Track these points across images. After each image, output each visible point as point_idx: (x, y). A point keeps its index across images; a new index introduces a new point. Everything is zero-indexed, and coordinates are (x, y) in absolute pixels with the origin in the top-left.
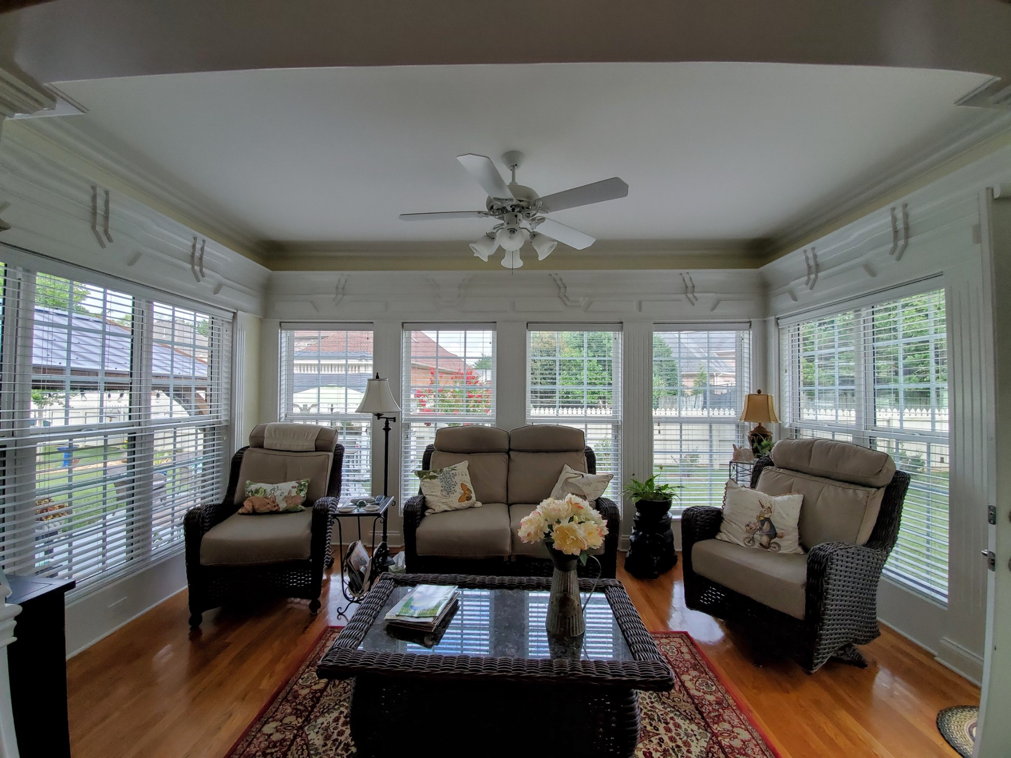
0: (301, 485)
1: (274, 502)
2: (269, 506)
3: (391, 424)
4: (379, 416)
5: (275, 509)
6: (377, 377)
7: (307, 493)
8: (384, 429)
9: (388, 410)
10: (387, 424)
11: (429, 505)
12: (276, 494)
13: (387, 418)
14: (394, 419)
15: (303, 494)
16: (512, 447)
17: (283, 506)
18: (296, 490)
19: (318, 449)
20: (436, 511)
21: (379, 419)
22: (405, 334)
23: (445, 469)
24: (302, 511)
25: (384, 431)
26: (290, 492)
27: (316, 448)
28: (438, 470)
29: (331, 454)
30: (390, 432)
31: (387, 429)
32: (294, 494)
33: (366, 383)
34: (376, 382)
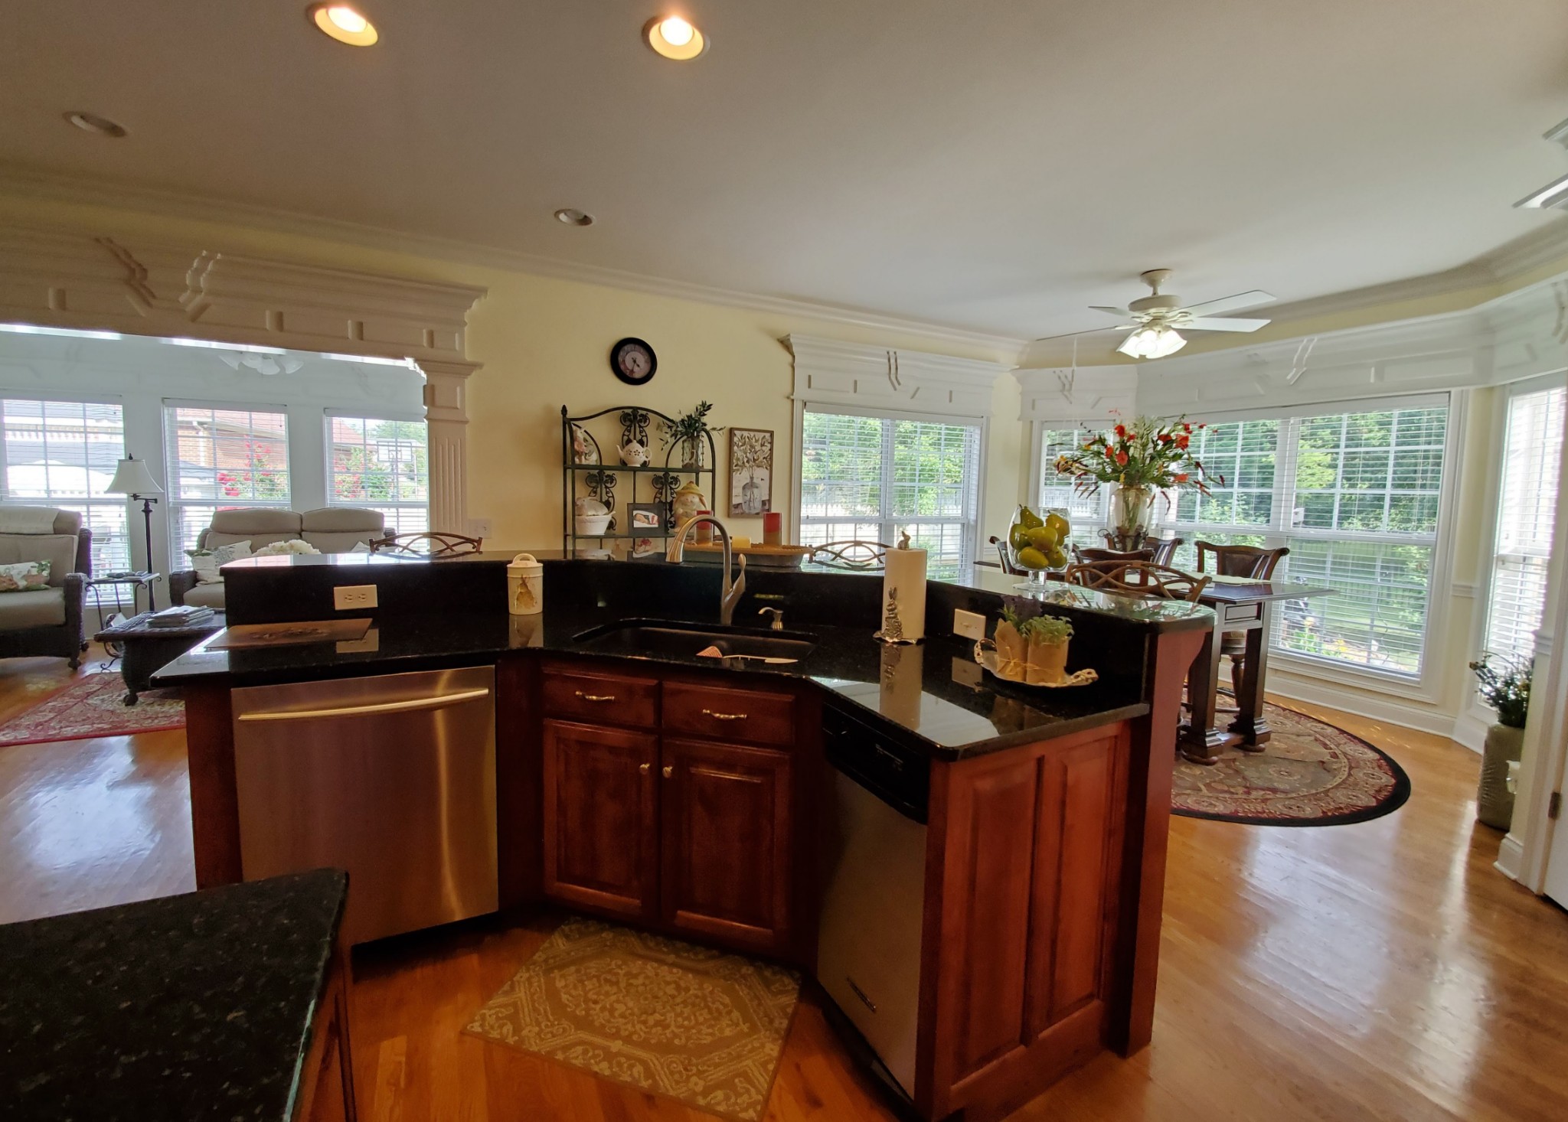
0: (42, 565)
1: (11, 580)
2: (5, 584)
3: (152, 506)
4: (135, 497)
5: (13, 587)
6: (131, 458)
7: (50, 574)
8: (143, 511)
9: (148, 490)
10: (147, 505)
11: (201, 578)
12: (12, 573)
13: (146, 500)
14: (156, 501)
15: (45, 573)
16: (303, 528)
17: (22, 584)
18: (36, 569)
19: (56, 532)
20: (209, 582)
21: (135, 500)
22: (166, 412)
23: (221, 548)
24: (46, 589)
25: (144, 514)
26: (29, 571)
27: (54, 529)
28: (213, 548)
29: (76, 538)
30: (151, 514)
31: (147, 511)
32: (34, 572)
33: (117, 463)
34: (130, 463)
